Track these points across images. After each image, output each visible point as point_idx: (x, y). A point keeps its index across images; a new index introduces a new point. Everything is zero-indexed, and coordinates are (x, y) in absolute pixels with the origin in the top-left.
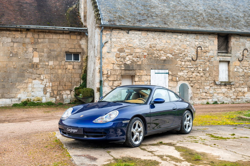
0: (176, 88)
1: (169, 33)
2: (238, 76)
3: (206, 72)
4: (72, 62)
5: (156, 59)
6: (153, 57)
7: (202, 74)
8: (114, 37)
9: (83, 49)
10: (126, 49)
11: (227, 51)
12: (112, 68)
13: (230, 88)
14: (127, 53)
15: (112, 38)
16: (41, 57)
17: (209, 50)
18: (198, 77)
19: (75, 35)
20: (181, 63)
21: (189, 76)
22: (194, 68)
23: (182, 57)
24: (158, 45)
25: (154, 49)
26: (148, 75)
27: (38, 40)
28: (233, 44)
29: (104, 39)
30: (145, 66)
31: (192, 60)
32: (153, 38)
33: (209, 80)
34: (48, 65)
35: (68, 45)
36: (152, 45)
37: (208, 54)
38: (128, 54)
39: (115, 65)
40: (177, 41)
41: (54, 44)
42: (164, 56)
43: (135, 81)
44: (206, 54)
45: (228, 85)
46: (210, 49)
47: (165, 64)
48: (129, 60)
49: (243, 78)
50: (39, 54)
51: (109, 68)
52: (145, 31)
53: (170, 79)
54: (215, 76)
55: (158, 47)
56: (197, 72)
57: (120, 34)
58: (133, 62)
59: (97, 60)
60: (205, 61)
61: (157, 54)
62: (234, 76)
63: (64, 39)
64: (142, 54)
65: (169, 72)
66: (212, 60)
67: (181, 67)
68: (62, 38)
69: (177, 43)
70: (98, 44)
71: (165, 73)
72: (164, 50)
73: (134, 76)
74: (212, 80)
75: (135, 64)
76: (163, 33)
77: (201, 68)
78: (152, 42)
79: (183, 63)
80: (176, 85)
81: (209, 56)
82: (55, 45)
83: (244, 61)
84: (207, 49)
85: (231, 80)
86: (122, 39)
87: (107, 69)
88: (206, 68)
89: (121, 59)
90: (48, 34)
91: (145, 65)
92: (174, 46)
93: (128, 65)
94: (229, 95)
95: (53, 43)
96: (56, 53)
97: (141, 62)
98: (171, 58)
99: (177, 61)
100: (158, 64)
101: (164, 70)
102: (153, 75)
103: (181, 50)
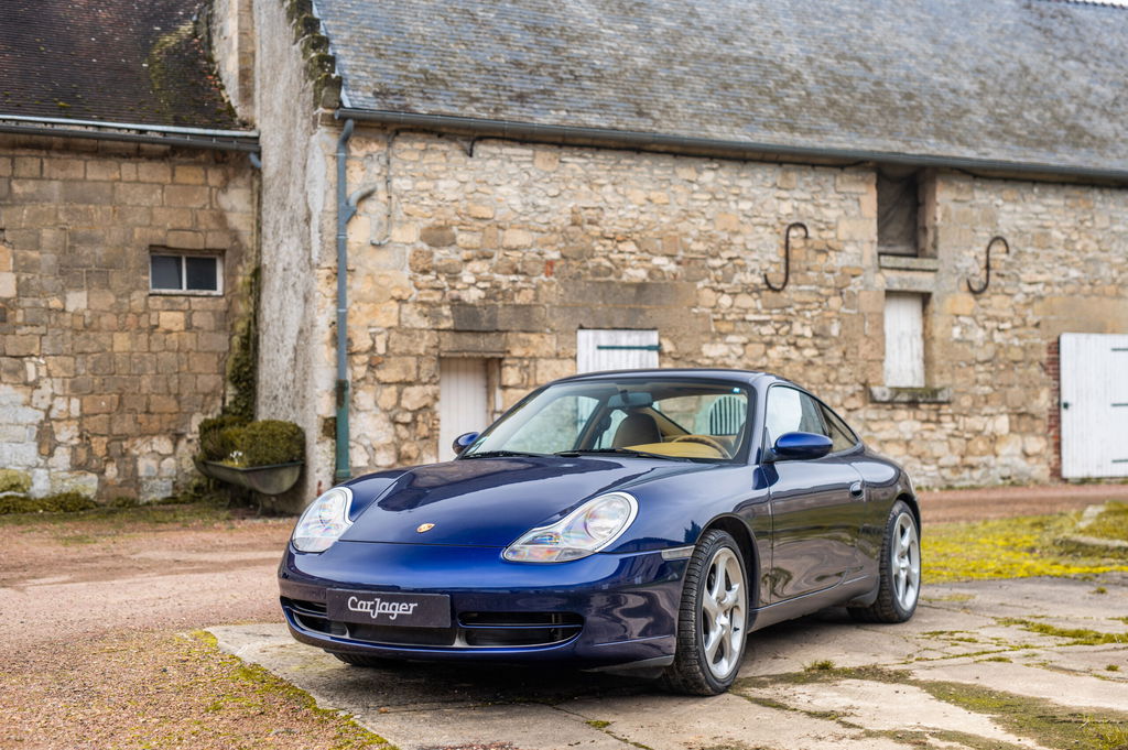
1: (660, 157)
2: (966, 362)
3: (827, 343)
4: (182, 299)
5: (603, 279)
6: (586, 269)
7: (809, 353)
8: (401, 173)
9: (235, 235)
10: (460, 230)
11: (916, 245)
12: (395, 323)
13: (934, 418)
14: (467, 249)
15: (391, 173)
16: (26, 269)
17: (839, 241)
18: (791, 364)
19: (197, 164)
20: (717, 301)
21: (751, 363)
22: (776, 322)
23: (720, 273)
24: (609, 214)
25: (592, 233)
26: (564, 359)
27: (10, 187)
28: (944, 215)
29: (357, 181)
30: (551, 315)
31: (765, 287)
32: (589, 182)
33: (842, 381)
34: (64, 311)
35: (161, 214)
36: (584, 213)
37: (836, 261)
38: (470, 252)
39: (407, 309)
40: (695, 196)
41: (91, 206)
42: (639, 264)
43: (504, 383)
44: (826, 261)
45: (924, 402)
46: (843, 234)
47: (644, 306)
48: (474, 285)
49: (991, 372)
50: (15, 256)
51: (376, 323)
52: (549, 147)
54: (869, 361)
55: (610, 223)
56: (789, 344)
57: (432, 157)
58: (494, 292)
59: (323, 281)
60: (823, 291)
61: (607, 257)
62: (951, 360)
63: (144, 183)
64: (534, 255)
65: (660, 344)
66: (855, 285)
67: (715, 317)
68: (133, 177)
69: (698, 203)
70: (324, 205)
71: (644, 344)
72: (636, 236)
73: (501, 360)
74: (856, 380)
75: (505, 305)
76: (632, 158)
77: (807, 322)
78: (584, 198)
79: (725, 300)
81: (842, 268)
82: (99, 213)
83: (993, 294)
84: (832, 234)
85: (938, 382)
86: (442, 184)
87: (370, 327)
88: (827, 322)
89: (437, 278)
90: (59, 158)
91: (553, 306)
92: (684, 219)
93: (473, 306)
94: (932, 450)
95: (87, 201)
96: (100, 251)
97: (531, 294)
98: (672, 277)
99: (697, 291)
100: (611, 306)
101: (640, 332)
102: (588, 358)
103: (717, 237)
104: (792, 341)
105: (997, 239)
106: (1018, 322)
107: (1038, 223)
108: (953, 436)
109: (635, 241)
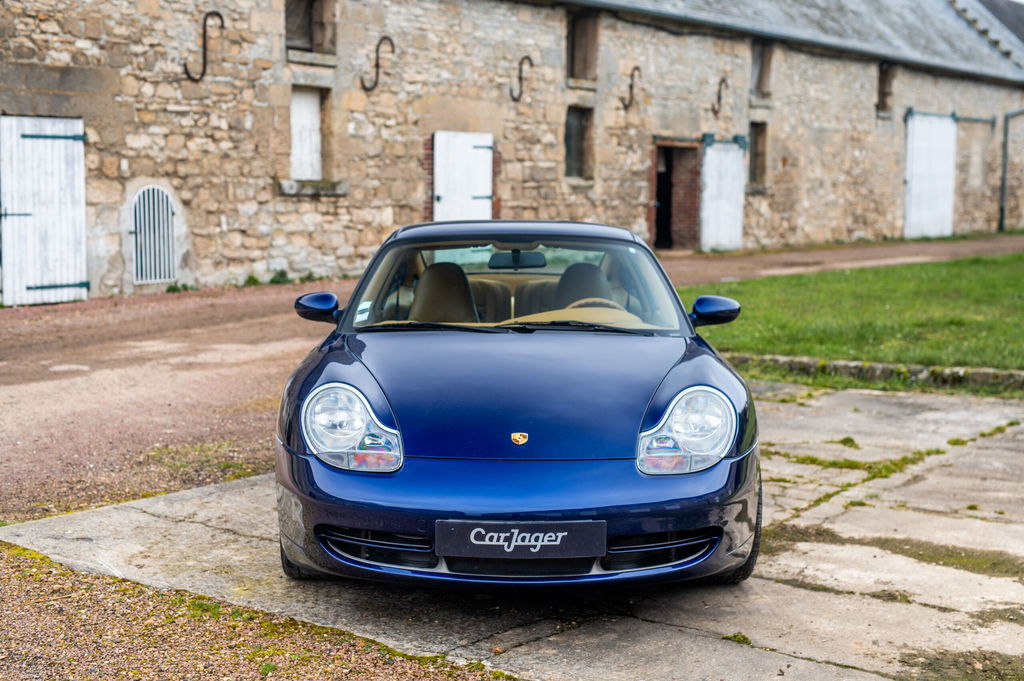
0: (119, 212)
2: (359, 157)
3: (241, 135)
5: (26, 61)
6: (8, 49)
7: (226, 145)
11: (311, 39)
13: (332, 210)
17: (251, 32)
18: (209, 156)
20: (140, 90)
21: (173, 155)
22: (195, 113)
23: (141, 59)
25: (14, 10)
28: (342, 13)
31: (185, 76)
33: (256, 173)
37: (250, 53)
42: (62, 47)
44: (239, 52)
45: (326, 196)
46: (255, 27)
47: (69, 93)
49: (378, 167)
53: (93, 166)
54: (278, 154)
56: (207, 136)
60: (238, 83)
61: (29, 37)
62: (347, 155)
65: (85, 134)
66: (266, 78)
67: (138, 106)
71: (69, 134)
72: (59, 16)
74: (267, 173)
77: (224, 114)
79: (148, 89)
80: (117, 198)
81: (255, 61)
83: (382, 92)
84: (244, 25)
85: (336, 176)
88: (241, 115)
94: (330, 241)
98: (96, 62)
99: (121, 78)
100: (34, 90)
101: (65, 120)
102: (11, 146)
103: (139, 21)
104: (209, 133)
105: (385, 39)
106: (401, 119)
107: (418, 25)
108: (348, 227)
109: (58, 21)
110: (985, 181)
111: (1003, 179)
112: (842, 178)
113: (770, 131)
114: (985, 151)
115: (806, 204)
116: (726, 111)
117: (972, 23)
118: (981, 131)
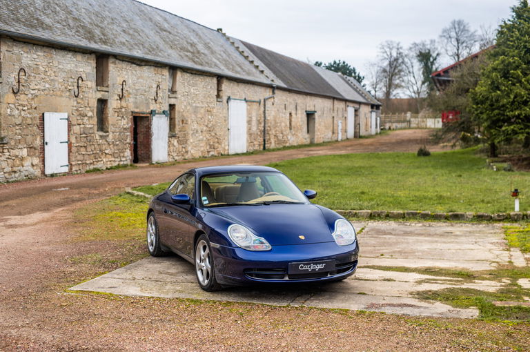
2: (12, 125)
28: (5, 58)
49: (21, 129)
62: (7, 124)
83: (21, 94)
85: (3, 134)
105: (22, 69)
106: (29, 107)
107: (35, 63)
108: (8, 158)
110: (258, 129)
111: (264, 127)
112: (205, 128)
113: (177, 108)
114: (257, 115)
115: (191, 141)
116: (159, 100)
117: (246, 58)
118: (255, 106)
